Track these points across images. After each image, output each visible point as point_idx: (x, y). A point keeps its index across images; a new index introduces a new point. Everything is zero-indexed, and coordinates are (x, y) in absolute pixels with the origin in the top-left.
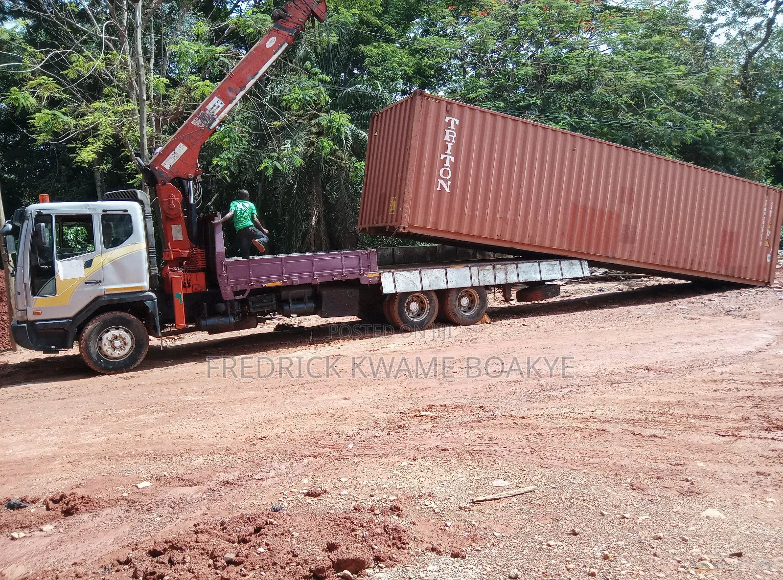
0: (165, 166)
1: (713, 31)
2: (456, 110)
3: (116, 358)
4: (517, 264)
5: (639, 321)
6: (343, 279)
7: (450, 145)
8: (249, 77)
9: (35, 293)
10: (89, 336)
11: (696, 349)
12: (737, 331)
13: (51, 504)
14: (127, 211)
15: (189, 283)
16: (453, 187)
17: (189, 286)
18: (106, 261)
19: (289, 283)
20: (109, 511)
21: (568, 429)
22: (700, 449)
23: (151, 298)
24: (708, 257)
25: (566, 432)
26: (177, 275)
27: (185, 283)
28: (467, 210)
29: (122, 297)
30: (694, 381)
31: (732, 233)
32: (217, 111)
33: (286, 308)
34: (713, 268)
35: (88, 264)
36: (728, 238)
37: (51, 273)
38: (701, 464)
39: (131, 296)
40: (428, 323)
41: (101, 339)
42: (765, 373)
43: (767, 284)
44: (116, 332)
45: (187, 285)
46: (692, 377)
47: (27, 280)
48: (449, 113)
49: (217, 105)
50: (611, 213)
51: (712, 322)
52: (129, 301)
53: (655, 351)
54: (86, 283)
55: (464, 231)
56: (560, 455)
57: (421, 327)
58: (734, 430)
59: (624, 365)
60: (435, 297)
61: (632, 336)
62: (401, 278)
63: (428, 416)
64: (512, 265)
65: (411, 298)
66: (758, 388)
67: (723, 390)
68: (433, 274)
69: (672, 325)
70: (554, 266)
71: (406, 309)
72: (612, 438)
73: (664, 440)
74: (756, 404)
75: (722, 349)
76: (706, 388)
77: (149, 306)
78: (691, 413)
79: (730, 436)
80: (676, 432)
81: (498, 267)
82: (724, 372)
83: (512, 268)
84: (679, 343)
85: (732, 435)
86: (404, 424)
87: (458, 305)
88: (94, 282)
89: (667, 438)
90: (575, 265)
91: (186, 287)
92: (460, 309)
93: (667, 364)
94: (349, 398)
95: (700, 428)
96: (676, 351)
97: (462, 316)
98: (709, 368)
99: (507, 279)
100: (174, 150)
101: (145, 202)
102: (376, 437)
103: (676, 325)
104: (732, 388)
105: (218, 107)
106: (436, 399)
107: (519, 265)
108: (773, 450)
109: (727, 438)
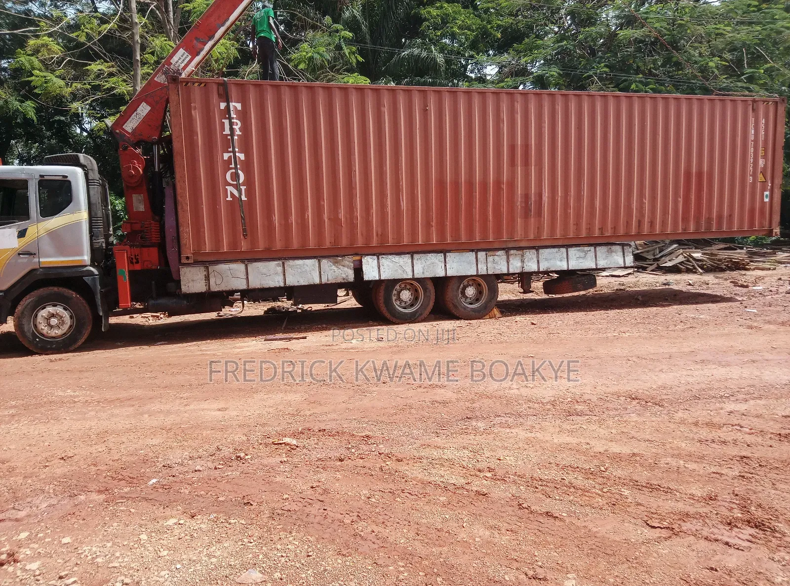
0: (126, 129)
3: (53, 338)
8: (218, 25)
10: (22, 313)
11: (720, 372)
14: (67, 177)
15: (137, 259)
17: (137, 262)
18: (42, 231)
23: (91, 274)
26: (122, 249)
27: (132, 259)
29: (60, 271)
30: (682, 422)
32: (183, 65)
39: (69, 271)
40: (421, 314)
41: (36, 316)
44: (51, 309)
45: (134, 261)
49: (182, 58)
51: (773, 333)
52: (66, 275)
53: (661, 371)
54: (19, 254)
57: (412, 319)
58: (679, 517)
59: (604, 388)
60: (430, 286)
61: (649, 348)
62: (388, 263)
63: (288, 444)
64: (531, 250)
65: (403, 286)
66: (770, 442)
67: (713, 441)
68: (428, 259)
69: (717, 335)
70: (586, 253)
71: (394, 298)
72: (486, 510)
73: (558, 523)
74: (746, 472)
75: (758, 373)
76: (691, 435)
77: (89, 282)
78: (635, 478)
79: (664, 528)
80: (588, 509)
81: (512, 252)
82: (737, 411)
83: (530, 255)
84: (703, 361)
85: (667, 528)
86: (247, 455)
87: (460, 296)
88: (30, 254)
89: (564, 521)
90: (615, 252)
91: (132, 263)
92: (463, 300)
93: (665, 391)
94: (226, 409)
95: (629, 506)
96: (690, 373)
97: (465, 308)
98: (720, 402)
99: (523, 268)
100: (136, 110)
101: (89, 167)
102: (196, 471)
103: (722, 335)
104: (729, 439)
105: (183, 60)
106: (324, 419)
107: (541, 251)
108: (712, 569)
109: (656, 533)
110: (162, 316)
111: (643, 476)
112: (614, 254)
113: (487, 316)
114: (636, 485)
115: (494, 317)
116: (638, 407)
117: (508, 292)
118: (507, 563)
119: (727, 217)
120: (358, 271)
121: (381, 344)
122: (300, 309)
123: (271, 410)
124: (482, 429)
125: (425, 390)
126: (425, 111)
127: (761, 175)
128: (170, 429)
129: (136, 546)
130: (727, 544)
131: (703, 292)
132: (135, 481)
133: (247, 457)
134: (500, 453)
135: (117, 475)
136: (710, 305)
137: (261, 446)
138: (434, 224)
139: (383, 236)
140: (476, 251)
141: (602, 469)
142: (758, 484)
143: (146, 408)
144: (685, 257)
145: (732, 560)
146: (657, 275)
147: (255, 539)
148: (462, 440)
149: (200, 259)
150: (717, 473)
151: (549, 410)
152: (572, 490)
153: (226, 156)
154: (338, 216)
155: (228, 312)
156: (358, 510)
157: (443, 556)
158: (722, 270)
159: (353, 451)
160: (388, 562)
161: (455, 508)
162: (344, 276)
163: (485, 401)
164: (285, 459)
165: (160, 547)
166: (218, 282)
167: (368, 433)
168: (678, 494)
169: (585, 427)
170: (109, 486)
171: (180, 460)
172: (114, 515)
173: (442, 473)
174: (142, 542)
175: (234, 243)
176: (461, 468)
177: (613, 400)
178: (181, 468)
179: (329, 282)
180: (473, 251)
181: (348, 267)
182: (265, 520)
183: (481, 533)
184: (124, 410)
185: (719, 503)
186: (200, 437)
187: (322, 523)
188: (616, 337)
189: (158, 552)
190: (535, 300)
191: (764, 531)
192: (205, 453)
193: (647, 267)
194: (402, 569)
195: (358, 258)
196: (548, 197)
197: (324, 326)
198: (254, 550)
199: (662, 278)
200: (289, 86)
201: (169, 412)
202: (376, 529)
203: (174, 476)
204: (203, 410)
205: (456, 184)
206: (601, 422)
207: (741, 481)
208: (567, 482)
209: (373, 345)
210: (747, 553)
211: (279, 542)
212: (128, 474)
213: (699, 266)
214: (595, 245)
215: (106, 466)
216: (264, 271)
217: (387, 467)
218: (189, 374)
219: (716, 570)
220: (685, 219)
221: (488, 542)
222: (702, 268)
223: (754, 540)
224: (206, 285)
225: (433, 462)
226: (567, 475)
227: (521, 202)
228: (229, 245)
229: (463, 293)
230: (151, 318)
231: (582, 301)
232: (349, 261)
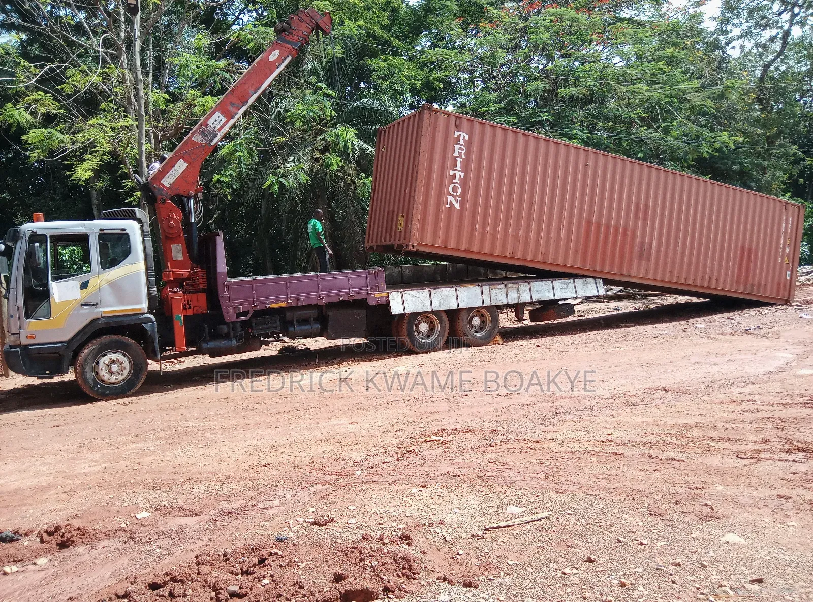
0: (164, 183)
1: (728, 43)
2: (465, 124)
3: (113, 383)
4: (529, 283)
5: (656, 341)
6: (350, 299)
7: (459, 160)
8: (251, 91)
9: (28, 316)
10: (85, 360)
11: (714, 369)
12: (757, 350)
13: (46, 537)
14: (125, 230)
15: (189, 305)
16: (462, 204)
17: (190, 308)
18: (103, 283)
19: (293, 304)
20: (106, 542)
21: (584, 453)
22: (720, 473)
23: (150, 320)
24: (726, 275)
25: (581, 456)
26: (177, 296)
27: (186, 305)
28: (477, 227)
29: (121, 319)
30: (712, 402)
31: (750, 250)
32: (219, 127)
33: (291, 329)
34: (731, 285)
35: (84, 286)
36: (746, 255)
37: (45, 295)
38: (720, 488)
39: (128, 319)
40: (438, 344)
41: (98, 363)
42: (785, 393)
43: (787, 302)
44: (113, 357)
46: (711, 398)
47: (21, 302)
48: (458, 127)
49: (218, 121)
50: (625, 230)
51: (731, 341)
52: (126, 323)
53: (672, 371)
54: (82, 305)
55: (475, 249)
56: (575, 480)
57: (432, 348)
58: (754, 452)
59: (640, 386)
60: (445, 318)
61: (649, 357)
62: (410, 298)
63: (439, 440)
64: (524, 281)
65: (421, 318)
66: (779, 408)
67: (743, 411)
68: (443, 293)
69: (690, 345)
70: (567, 284)
71: (415, 330)
72: (629, 462)
73: (683, 463)
74: (777, 426)
75: (741, 369)
76: (725, 409)
77: (148, 329)
78: (709, 435)
79: (750, 458)
80: (695, 454)
81: (509, 283)
82: (744, 393)
83: (524, 285)
84: (697, 363)
85: (752, 458)
86: (413, 450)
87: (469, 325)
88: (91, 304)
89: (686, 462)
90: (590, 283)
91: (186, 308)
92: (471, 329)
93: (685, 385)
95: (719, 450)
96: (694, 371)
97: (473, 336)
98: (728, 388)
99: (519, 299)
100: (173, 166)
101: (143, 220)
102: (385, 463)
103: (695, 345)
104: (752, 409)
105: (219, 123)
106: (448, 422)
107: (532, 282)
108: (794, 473)
112: (589, 285)
113: (492, 343)
115: (498, 343)
116: (674, 396)
120: (387, 306)
125: (507, 397)
130: (793, 461)
133: (416, 451)
140: (482, 285)
142: (789, 431)
150: (759, 428)
152: (675, 446)
157: (627, 486)
164: (446, 450)
168: (743, 441)
169: (649, 411)
171: (363, 458)
173: (577, 445)
177: (653, 393)
182: (482, 483)
183: (639, 474)
185: (773, 443)
191: (809, 452)
195: (385, 294)
203: (373, 468)
206: (657, 408)
207: (778, 431)
210: (808, 464)
214: (574, 277)
217: (533, 446)
219: (797, 473)
223: (807, 458)
225: (564, 440)
226: (664, 439)
229: (471, 323)
230: (167, 364)
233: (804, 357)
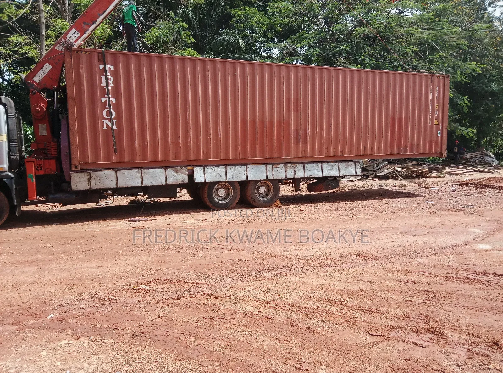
0: (35, 80)
8: (98, 14)
11: (412, 240)
12: (456, 225)
15: (41, 167)
17: (41, 169)
23: (9, 177)
26: (30, 160)
27: (38, 167)
30: (389, 270)
32: (75, 39)
40: (231, 204)
42: (455, 267)
45: (39, 168)
46: (391, 266)
49: (74, 35)
51: (443, 216)
53: (377, 239)
57: (226, 207)
58: (388, 328)
59: (343, 250)
60: (237, 187)
61: (370, 225)
62: (210, 171)
63: (143, 289)
64: (300, 164)
65: (220, 186)
66: (440, 282)
67: (408, 282)
68: (236, 169)
69: (410, 217)
70: (333, 166)
71: (214, 194)
72: (271, 328)
73: (315, 334)
74: (427, 300)
75: (434, 240)
76: (395, 278)
77: (7, 183)
78: (362, 305)
79: (379, 336)
80: (333, 325)
81: (288, 165)
82: (422, 263)
83: (299, 167)
84: (402, 233)
85: (381, 335)
86: (115, 297)
87: (256, 193)
89: (319, 333)
90: (350, 166)
91: (38, 170)
92: (258, 195)
93: (379, 251)
94: (102, 267)
95: (358, 323)
96: (394, 240)
97: (259, 201)
98: (412, 258)
99: (295, 175)
100: (42, 68)
101: (8, 105)
102: (80, 308)
103: (414, 217)
104: (418, 280)
105: (75, 37)
106: (168, 272)
107: (306, 165)
108: (407, 359)
109: (374, 339)
110: (58, 205)
111: (366, 303)
112: (349, 167)
113: (273, 206)
114: (362, 309)
115: (277, 206)
116: (364, 261)
117: (286, 190)
118: (283, 361)
119: (416, 146)
120: (191, 176)
121: (205, 223)
122: (152, 201)
123: (132, 267)
124: (269, 277)
125: (233, 252)
126: (234, 75)
127: (436, 121)
128: (63, 281)
129: (38, 360)
130: (416, 344)
131: (402, 191)
132: (38, 316)
133: (115, 299)
134: (281, 292)
135: (26, 312)
136: (406, 199)
137: (125, 291)
138: (239, 147)
139: (207, 154)
140: (266, 164)
141: (342, 300)
142: (434, 307)
143: (46, 268)
144: (392, 170)
145: (419, 353)
146: (375, 180)
147: (120, 352)
148: (256, 284)
149: (85, 167)
150: (410, 301)
151: (310, 264)
152: (324, 313)
153: (103, 100)
154: (178, 141)
155: (103, 203)
156: (189, 331)
157: (243, 358)
158: (413, 178)
159: (186, 292)
160: (209, 363)
161: (251, 327)
162: (182, 179)
163: (271, 259)
164: (141, 299)
165: (55, 360)
166: (97, 183)
167: (197, 281)
168: (387, 314)
169: (332, 274)
170: (20, 320)
171: (70, 301)
172: (23, 339)
173: (244, 305)
174: (42, 357)
175: (108, 157)
176: (255, 302)
177: (349, 257)
178: (70, 307)
179: (172, 184)
180: (264, 164)
181: (184, 174)
182: (128, 340)
183: (268, 342)
184: (31, 268)
185: (411, 319)
186: (83, 286)
187: (165, 340)
188: (351, 218)
189: (54, 363)
190: (303, 196)
191: (437, 335)
192: (87, 296)
193: (369, 176)
194: (217, 368)
195: (191, 168)
196: (310, 131)
197: (168, 212)
198: (120, 359)
199: (378, 182)
200: (146, 56)
201: (62, 270)
202: (201, 343)
203: (65, 312)
204: (86, 268)
205: (254, 122)
206: (341, 271)
207: (424, 306)
208: (320, 309)
209: (199, 224)
210: (427, 349)
211: (137, 353)
212: (34, 311)
213: (400, 175)
214: (339, 162)
215: (18, 307)
216: (129, 176)
217: (209, 303)
218: (77, 244)
219: (409, 360)
220: (392, 146)
221: (272, 348)
222: (402, 176)
223: (431, 341)
224: (89, 185)
225: (238, 298)
226: (321, 304)
227: (294, 134)
228: (105, 158)
229: (258, 191)
230: (50, 207)
231: (330, 196)
232: (185, 170)
233: (491, 233)
